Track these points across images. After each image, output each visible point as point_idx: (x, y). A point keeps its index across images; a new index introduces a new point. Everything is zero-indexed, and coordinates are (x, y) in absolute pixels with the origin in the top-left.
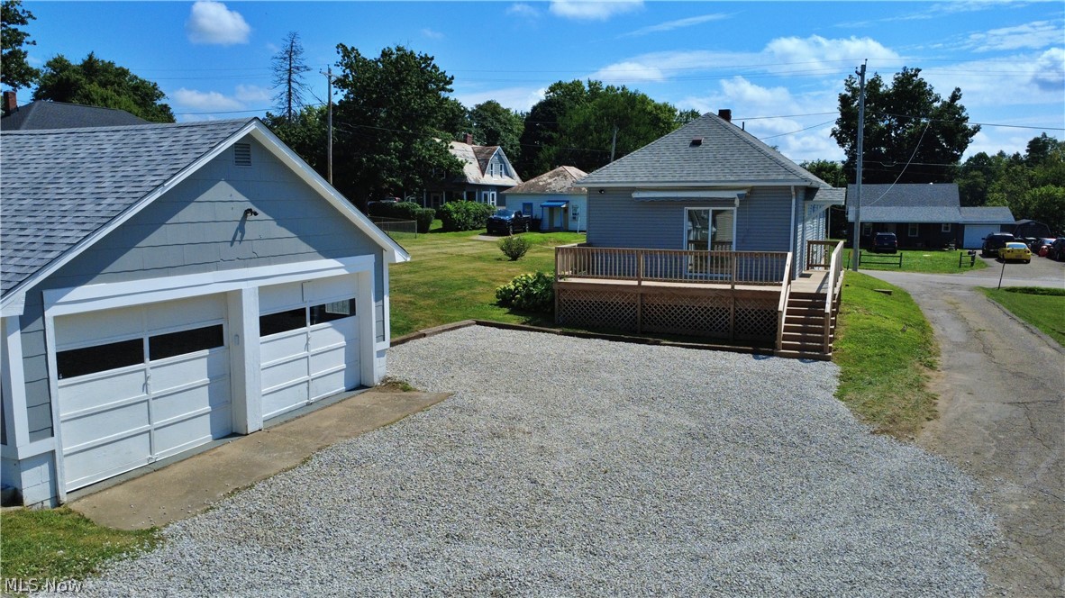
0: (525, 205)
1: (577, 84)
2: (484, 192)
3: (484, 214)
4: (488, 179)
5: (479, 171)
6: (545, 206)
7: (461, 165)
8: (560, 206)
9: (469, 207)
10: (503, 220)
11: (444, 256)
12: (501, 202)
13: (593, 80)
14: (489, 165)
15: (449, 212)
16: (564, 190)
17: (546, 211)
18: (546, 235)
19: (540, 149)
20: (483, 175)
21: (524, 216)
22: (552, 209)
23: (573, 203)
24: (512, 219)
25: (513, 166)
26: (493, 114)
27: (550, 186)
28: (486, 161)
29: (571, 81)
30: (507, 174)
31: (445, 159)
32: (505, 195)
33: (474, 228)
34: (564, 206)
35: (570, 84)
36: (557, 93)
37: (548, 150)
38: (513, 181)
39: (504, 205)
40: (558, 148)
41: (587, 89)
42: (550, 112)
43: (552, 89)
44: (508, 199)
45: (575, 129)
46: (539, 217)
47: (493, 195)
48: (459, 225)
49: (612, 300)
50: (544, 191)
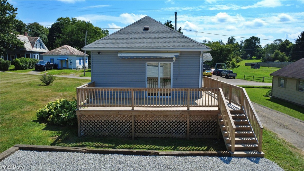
0: (51, 59)
1: (68, 19)
2: (33, 54)
3: (33, 63)
4: (35, 50)
5: (31, 46)
6: (59, 60)
7: (23, 44)
8: (65, 60)
9: (27, 60)
10: (42, 65)
11: (10, 84)
12: (41, 58)
13: (73, 18)
14: (35, 44)
15: (17, 62)
16: (66, 54)
17: (60, 62)
18: (60, 71)
19: (55, 39)
20: (33, 48)
21: (51, 63)
22: (62, 61)
23: (69, 59)
24: (46, 65)
25: (45, 45)
26: (36, 27)
27: (61, 52)
28: (34, 43)
29: (65, 17)
30: (43, 48)
31: (15, 41)
32: (42, 56)
33: (29, 68)
34: (67, 60)
35: (65, 18)
36: (60, 21)
37: (59, 40)
38: (46, 50)
39: (42, 59)
40: (62, 39)
41: (71, 20)
42: (59, 27)
43: (59, 20)
44: (43, 57)
45: (68, 33)
46: (57, 64)
47: (37, 55)
48: (22, 67)
49: (115, 119)
50: (58, 54)
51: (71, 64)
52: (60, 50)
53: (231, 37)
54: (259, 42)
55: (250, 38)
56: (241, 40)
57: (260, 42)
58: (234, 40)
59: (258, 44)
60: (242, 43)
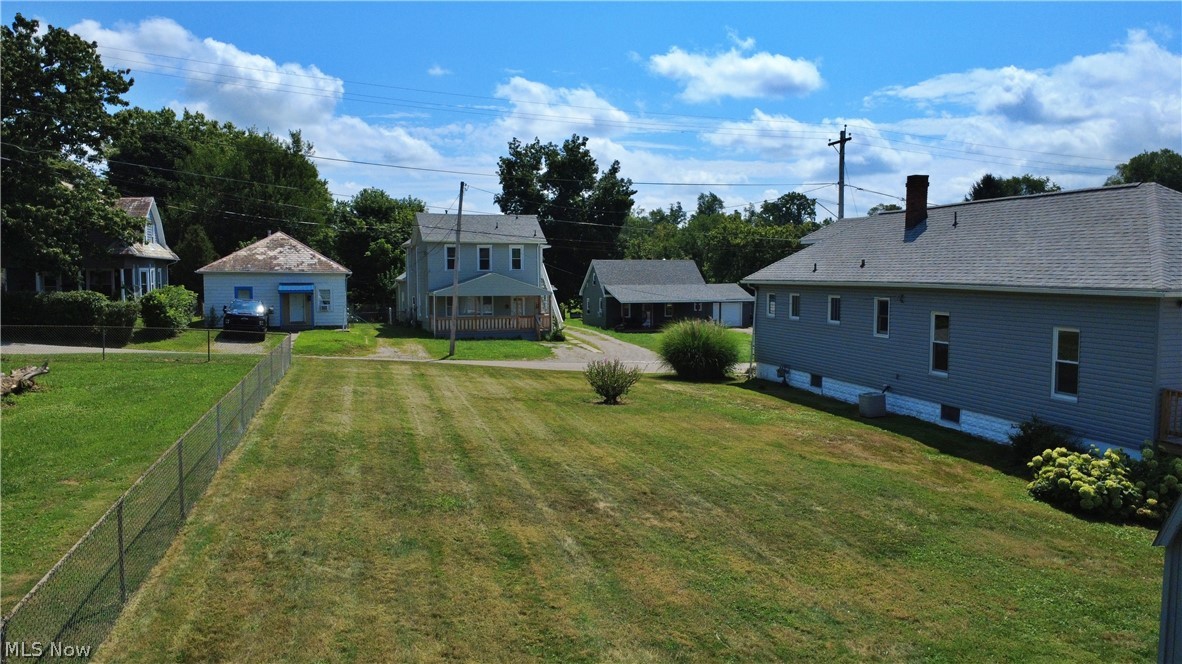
0: (237, 289)
4: (146, 249)
8: (299, 291)
16: (305, 268)
17: (277, 299)
22: (284, 295)
23: (318, 287)
27: (278, 261)
32: (201, 274)
34: (305, 291)
38: (166, 251)
44: (208, 281)
50: (272, 269)
51: (324, 308)
52: (271, 253)
53: (707, 194)
54: (812, 213)
55: (783, 198)
56: (748, 207)
57: (815, 214)
58: (721, 203)
59: (809, 220)
60: (753, 213)
